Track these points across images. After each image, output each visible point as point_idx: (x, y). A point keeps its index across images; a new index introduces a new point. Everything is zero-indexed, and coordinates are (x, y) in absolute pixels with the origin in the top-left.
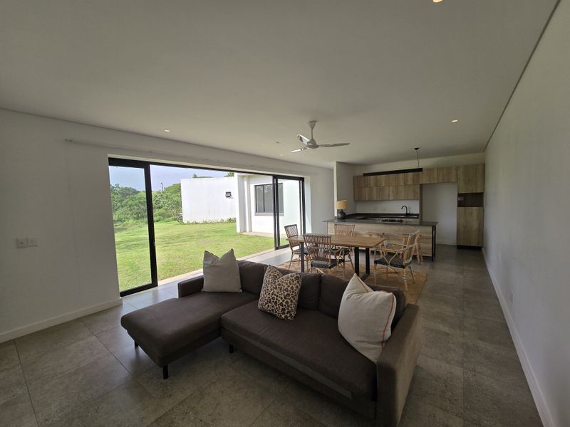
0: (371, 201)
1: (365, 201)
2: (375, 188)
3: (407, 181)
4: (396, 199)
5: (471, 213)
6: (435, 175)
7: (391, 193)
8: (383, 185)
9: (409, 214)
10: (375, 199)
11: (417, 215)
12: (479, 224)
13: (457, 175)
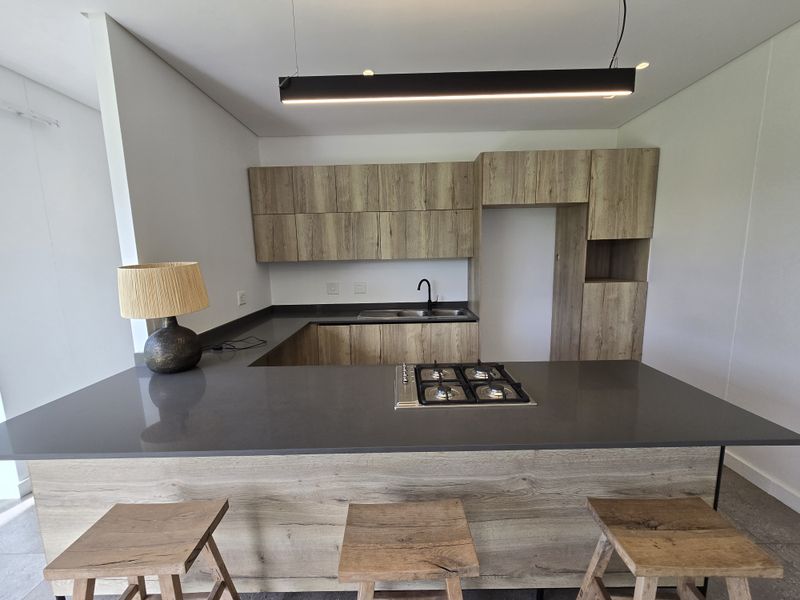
0: (318, 263)
1: (299, 264)
2: (330, 218)
3: (435, 196)
4: (402, 257)
5: (618, 301)
6: (530, 180)
7: (385, 239)
8: (359, 205)
9: (437, 305)
10: (333, 256)
11: (462, 306)
12: (634, 332)
13: (590, 177)
